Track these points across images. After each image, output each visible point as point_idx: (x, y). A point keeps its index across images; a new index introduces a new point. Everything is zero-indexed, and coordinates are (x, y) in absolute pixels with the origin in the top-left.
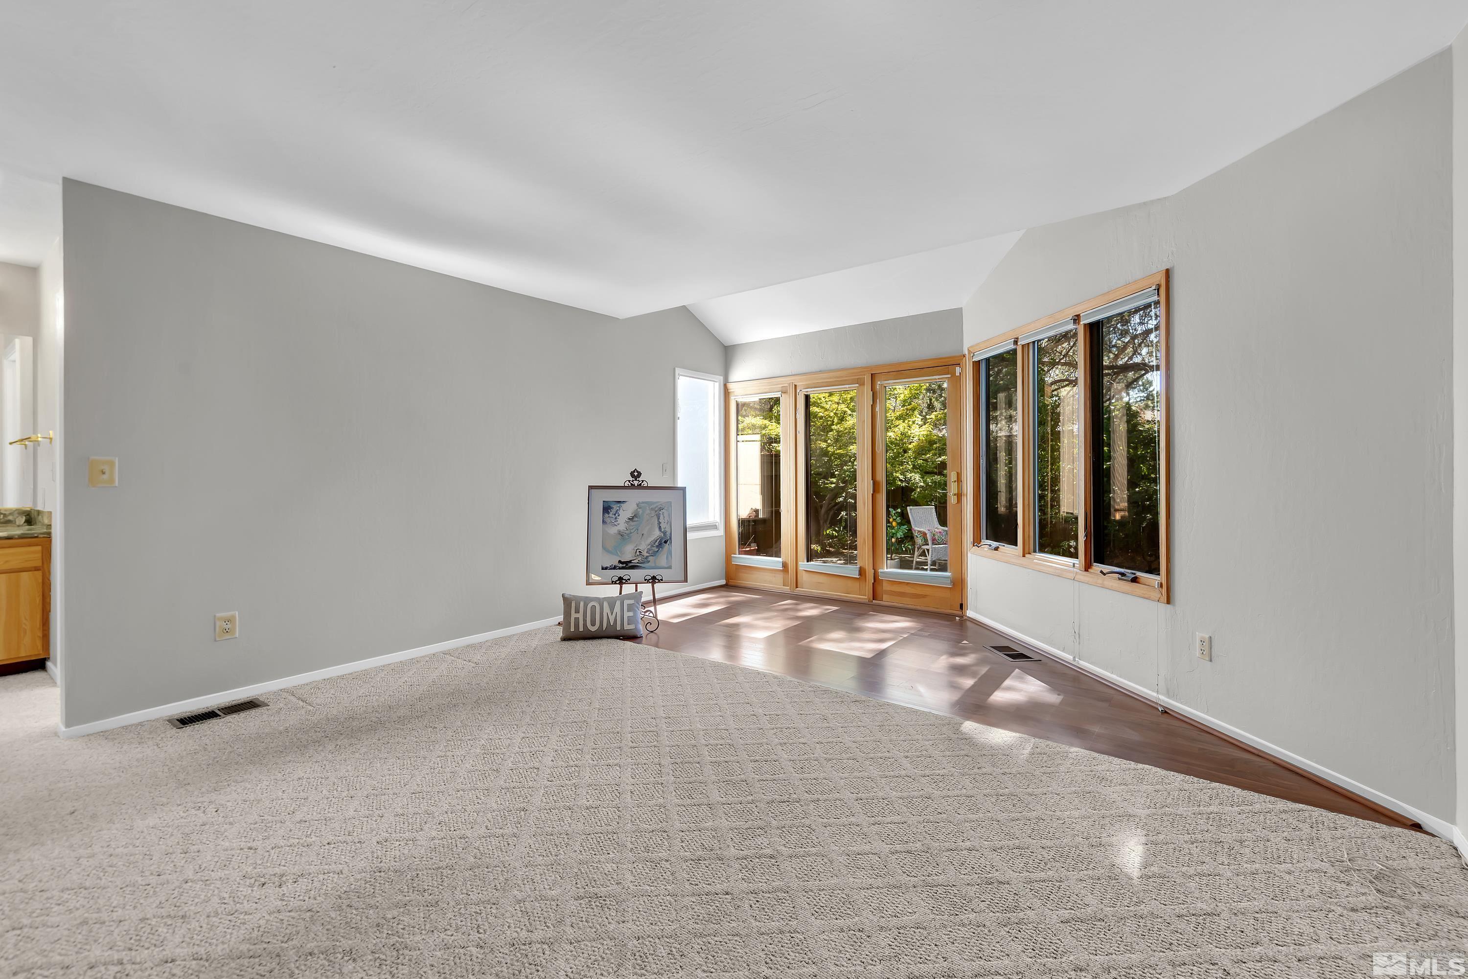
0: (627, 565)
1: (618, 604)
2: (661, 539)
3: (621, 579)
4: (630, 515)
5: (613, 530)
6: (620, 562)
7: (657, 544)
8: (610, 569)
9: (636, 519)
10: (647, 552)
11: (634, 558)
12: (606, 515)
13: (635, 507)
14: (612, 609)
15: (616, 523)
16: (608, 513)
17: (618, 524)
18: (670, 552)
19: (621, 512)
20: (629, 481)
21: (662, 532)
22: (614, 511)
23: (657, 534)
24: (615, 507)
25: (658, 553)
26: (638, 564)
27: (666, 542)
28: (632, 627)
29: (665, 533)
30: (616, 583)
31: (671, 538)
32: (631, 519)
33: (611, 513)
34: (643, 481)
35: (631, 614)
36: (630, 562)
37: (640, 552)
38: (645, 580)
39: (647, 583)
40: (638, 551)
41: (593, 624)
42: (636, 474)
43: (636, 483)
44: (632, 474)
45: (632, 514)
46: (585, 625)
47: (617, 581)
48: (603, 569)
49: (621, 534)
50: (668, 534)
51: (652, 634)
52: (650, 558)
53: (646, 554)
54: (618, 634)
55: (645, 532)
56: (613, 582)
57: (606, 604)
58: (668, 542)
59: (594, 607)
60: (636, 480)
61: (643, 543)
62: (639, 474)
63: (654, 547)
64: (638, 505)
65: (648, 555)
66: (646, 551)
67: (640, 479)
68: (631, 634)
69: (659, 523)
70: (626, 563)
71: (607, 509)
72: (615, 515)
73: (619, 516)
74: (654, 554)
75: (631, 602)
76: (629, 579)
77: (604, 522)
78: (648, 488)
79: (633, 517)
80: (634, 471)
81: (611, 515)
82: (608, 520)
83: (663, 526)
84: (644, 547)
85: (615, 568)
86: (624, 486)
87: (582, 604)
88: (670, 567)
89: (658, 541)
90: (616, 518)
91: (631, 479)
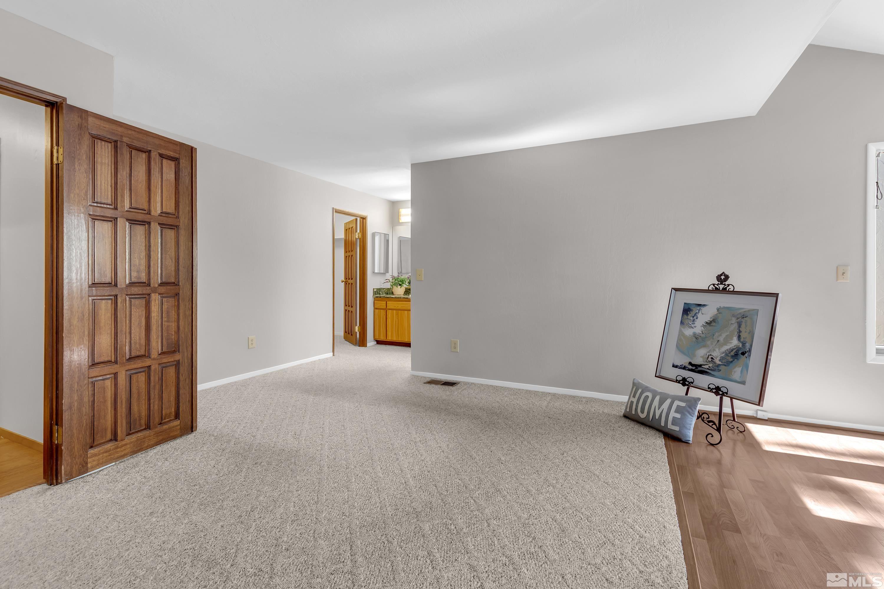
0: (697, 368)
1: (668, 401)
2: (738, 349)
3: (684, 380)
4: (708, 319)
5: (688, 332)
6: (690, 363)
7: (732, 353)
8: (680, 368)
9: (713, 324)
10: (720, 360)
11: (705, 363)
12: (685, 316)
13: (715, 312)
14: (661, 403)
15: (693, 326)
16: (687, 315)
17: (695, 327)
18: (747, 367)
19: (700, 315)
20: (714, 285)
21: (740, 342)
22: (692, 314)
23: (735, 342)
24: (695, 310)
25: (731, 365)
26: (708, 371)
27: (743, 354)
28: (677, 428)
29: (744, 344)
30: (679, 383)
31: (750, 351)
32: (709, 323)
33: (690, 315)
34: (729, 285)
35: (678, 416)
36: (700, 366)
37: (712, 358)
38: (709, 388)
39: (710, 391)
40: (710, 357)
41: (642, 412)
42: (723, 277)
43: (721, 287)
44: (719, 278)
45: (711, 318)
46: (636, 409)
47: (680, 381)
48: (674, 366)
49: (696, 337)
50: (748, 345)
51: (712, 447)
52: (722, 368)
53: (718, 362)
54: (661, 429)
55: (721, 339)
56: (677, 380)
57: (657, 398)
58: (746, 355)
59: (647, 397)
60: (721, 284)
61: (717, 350)
62: (727, 277)
63: (728, 356)
64: (718, 310)
65: (720, 363)
66: (719, 358)
67: (727, 283)
68: (675, 434)
69: (740, 332)
70: (696, 366)
71: (687, 310)
72: (693, 317)
73: (697, 318)
74: (727, 364)
75: (683, 404)
76: (692, 383)
77: (682, 323)
78: (734, 292)
79: (711, 322)
80: (721, 275)
81: (689, 317)
82: (686, 322)
83: (743, 335)
84: (717, 354)
85: (684, 368)
86: (709, 290)
87: (640, 391)
88: (743, 383)
89: (734, 351)
90: (694, 321)
91: (717, 282)
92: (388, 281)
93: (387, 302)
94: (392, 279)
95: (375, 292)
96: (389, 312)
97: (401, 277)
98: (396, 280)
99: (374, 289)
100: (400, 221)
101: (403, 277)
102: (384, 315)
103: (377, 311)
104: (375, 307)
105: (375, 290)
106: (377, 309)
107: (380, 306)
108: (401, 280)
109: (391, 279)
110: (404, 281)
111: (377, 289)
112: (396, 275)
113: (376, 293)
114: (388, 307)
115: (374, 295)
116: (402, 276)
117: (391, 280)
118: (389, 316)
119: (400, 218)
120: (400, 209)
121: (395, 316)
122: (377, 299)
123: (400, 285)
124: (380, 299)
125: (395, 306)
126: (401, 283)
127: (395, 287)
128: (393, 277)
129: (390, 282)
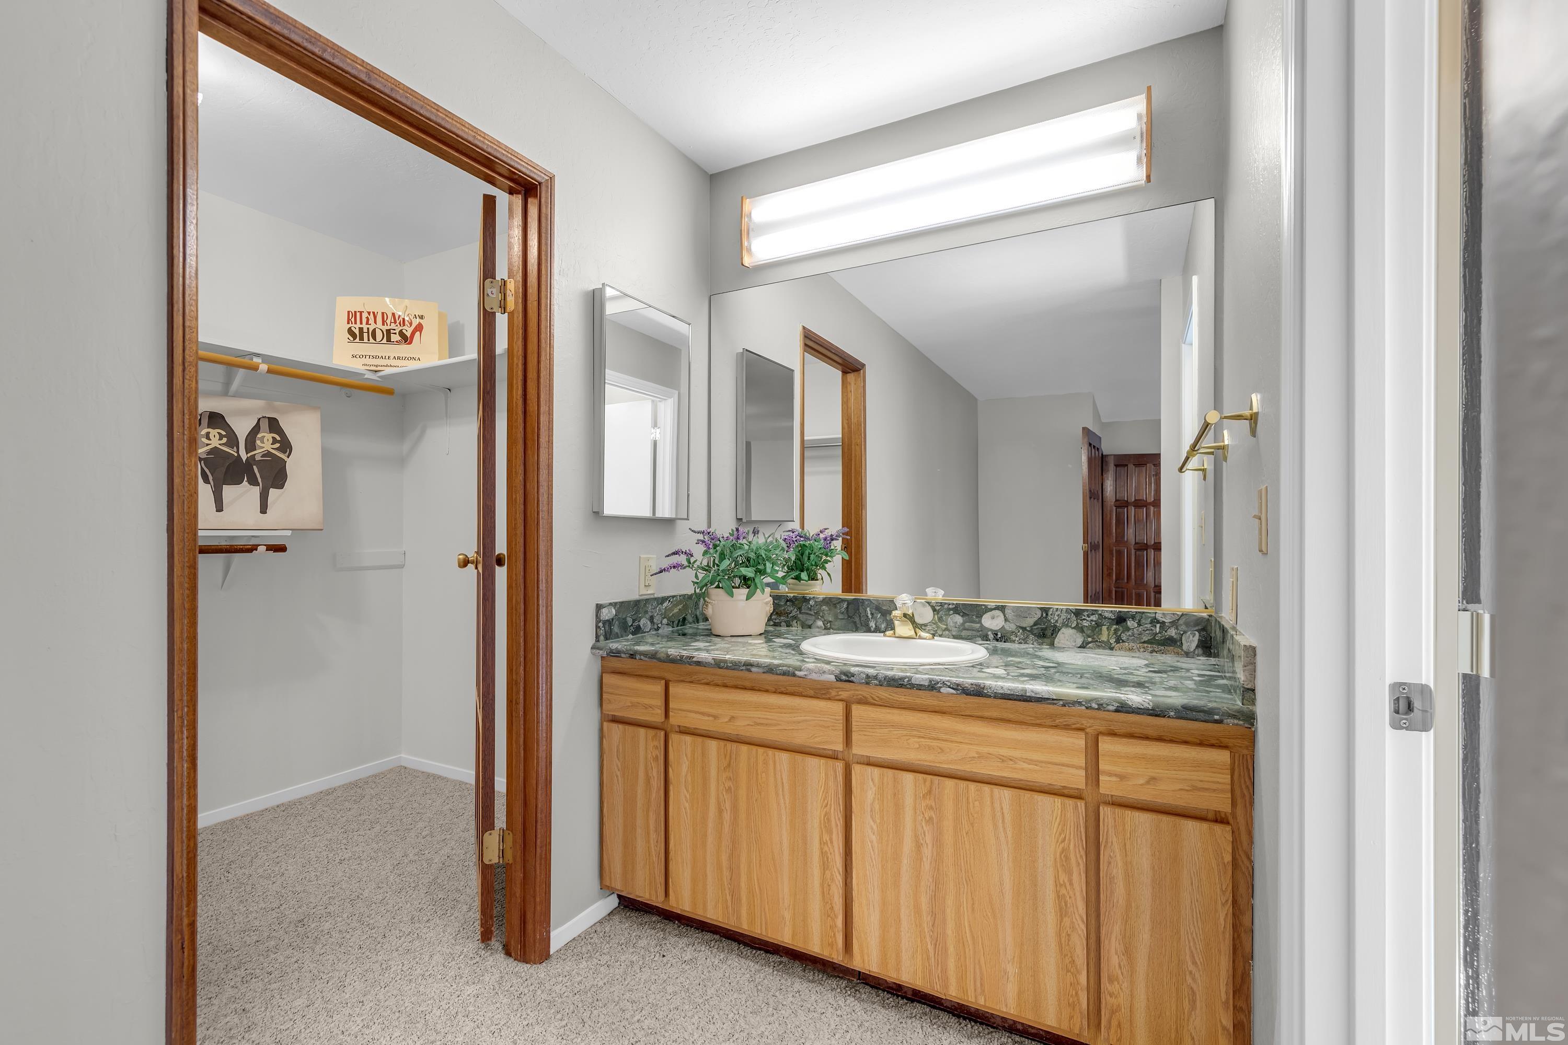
92: (682, 559)
93: (673, 689)
94: (705, 553)
95: (609, 622)
96: (682, 746)
97: (751, 537)
98: (722, 557)
99: (599, 607)
100: (747, 261)
101: (760, 540)
102: (656, 759)
103: (616, 730)
104: (613, 709)
105: (607, 614)
106: (615, 720)
107: (634, 705)
108: (752, 555)
109: (702, 548)
110: (769, 559)
111: (621, 606)
112: (724, 526)
113: (616, 629)
114: (675, 720)
115: (602, 642)
116: (755, 532)
117: (698, 551)
118: (681, 769)
119: (745, 244)
120: (747, 202)
121: (713, 773)
122: (615, 663)
123: (746, 582)
124: (628, 664)
125: (715, 717)
126: (749, 572)
127: (717, 596)
128: (710, 541)
129: (690, 564)
